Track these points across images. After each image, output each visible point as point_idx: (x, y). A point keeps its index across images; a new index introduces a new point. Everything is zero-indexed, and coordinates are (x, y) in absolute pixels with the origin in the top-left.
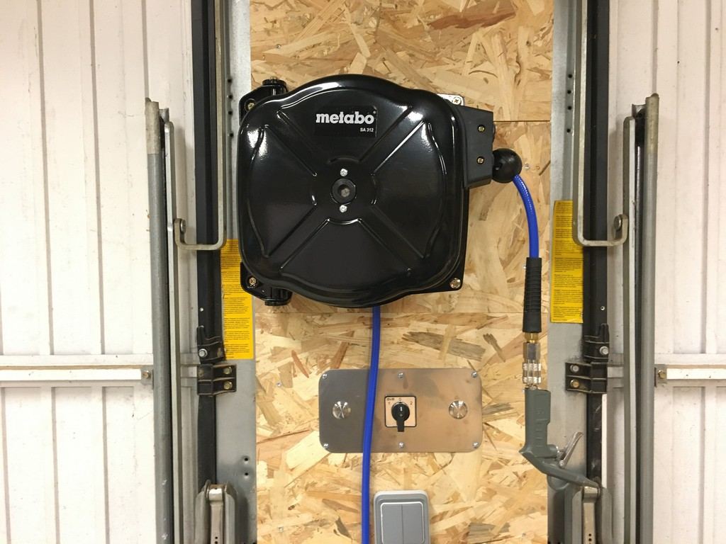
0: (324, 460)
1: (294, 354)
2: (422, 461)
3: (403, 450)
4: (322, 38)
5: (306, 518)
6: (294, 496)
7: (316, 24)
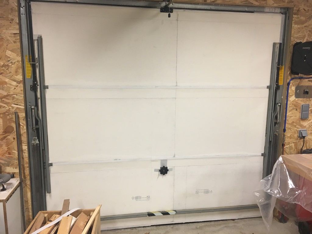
0: (295, 99)
1: (292, 83)
2: (308, 99)
3: (306, 98)
4: (301, 34)
5: (292, 108)
6: (290, 105)
7: (301, 32)
